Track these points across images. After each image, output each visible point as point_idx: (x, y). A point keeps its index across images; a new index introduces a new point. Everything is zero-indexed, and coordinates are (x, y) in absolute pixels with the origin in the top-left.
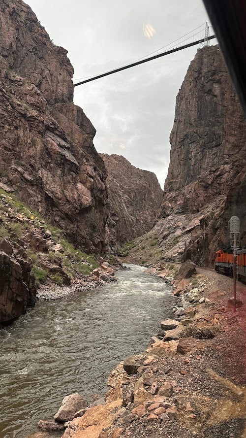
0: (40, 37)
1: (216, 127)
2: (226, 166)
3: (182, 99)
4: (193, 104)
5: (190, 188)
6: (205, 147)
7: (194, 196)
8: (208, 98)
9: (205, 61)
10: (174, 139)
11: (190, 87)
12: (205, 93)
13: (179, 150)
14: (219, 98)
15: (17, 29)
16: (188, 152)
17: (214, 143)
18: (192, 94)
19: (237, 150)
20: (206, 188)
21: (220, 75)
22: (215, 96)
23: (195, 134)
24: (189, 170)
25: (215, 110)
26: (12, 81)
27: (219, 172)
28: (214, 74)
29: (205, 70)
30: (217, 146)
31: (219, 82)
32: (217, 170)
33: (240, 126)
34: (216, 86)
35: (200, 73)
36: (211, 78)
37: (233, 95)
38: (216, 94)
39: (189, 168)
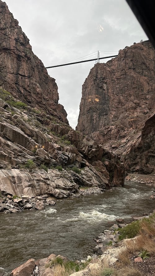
0: (46, 74)
1: (105, 106)
2: (112, 126)
3: (86, 88)
4: (94, 93)
5: (95, 135)
6: (100, 115)
7: (98, 139)
8: (101, 90)
9: (99, 72)
10: (83, 107)
11: (92, 84)
12: (99, 88)
13: (87, 114)
14: (106, 91)
15: (39, 72)
16: (92, 116)
17: (104, 113)
18: (93, 87)
19: (117, 119)
20: (104, 136)
21: (106, 80)
22: (104, 90)
23: (95, 108)
24: (93, 125)
25: (105, 97)
26: (45, 99)
27: (109, 129)
28: (104, 79)
29: (99, 76)
30: (106, 115)
31: (106, 83)
32: (109, 128)
33: (117, 107)
34: (105, 85)
35: (97, 77)
36: (102, 81)
37: (113, 91)
38: (104, 89)
39: (93, 124)
